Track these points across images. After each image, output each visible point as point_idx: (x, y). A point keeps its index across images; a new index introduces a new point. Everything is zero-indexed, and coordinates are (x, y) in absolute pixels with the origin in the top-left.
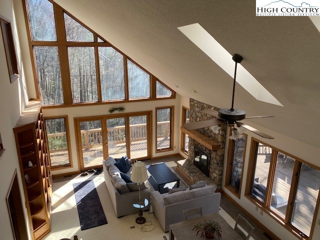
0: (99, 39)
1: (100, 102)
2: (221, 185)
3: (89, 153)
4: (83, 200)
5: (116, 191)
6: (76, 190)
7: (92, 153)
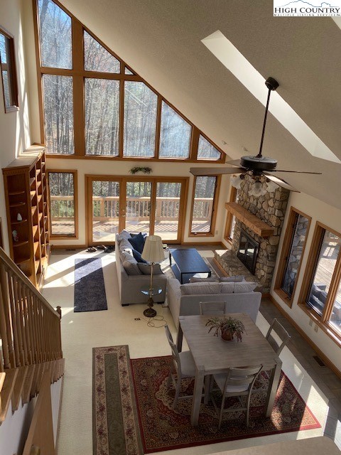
0: (126, 69)
1: (120, 157)
2: (269, 287)
3: (104, 227)
4: (83, 279)
5: (123, 270)
6: (77, 266)
7: (108, 227)
